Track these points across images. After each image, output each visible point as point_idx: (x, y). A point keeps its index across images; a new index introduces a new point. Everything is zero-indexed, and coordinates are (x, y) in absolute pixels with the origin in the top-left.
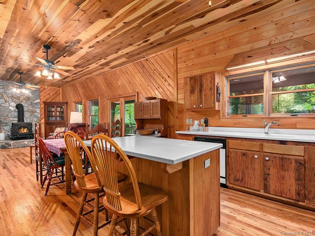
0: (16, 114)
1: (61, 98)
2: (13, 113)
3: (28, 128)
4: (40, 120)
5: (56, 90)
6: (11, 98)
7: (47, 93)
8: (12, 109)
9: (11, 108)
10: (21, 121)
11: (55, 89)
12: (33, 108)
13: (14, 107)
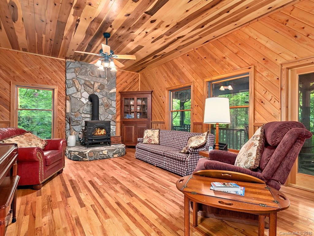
0: (88, 109)
1: (139, 87)
2: (85, 107)
3: (105, 129)
4: (115, 118)
5: (134, 76)
6: (84, 86)
7: (123, 80)
8: (85, 102)
9: (83, 100)
10: (96, 119)
11: (133, 74)
12: (109, 100)
13: (87, 99)
